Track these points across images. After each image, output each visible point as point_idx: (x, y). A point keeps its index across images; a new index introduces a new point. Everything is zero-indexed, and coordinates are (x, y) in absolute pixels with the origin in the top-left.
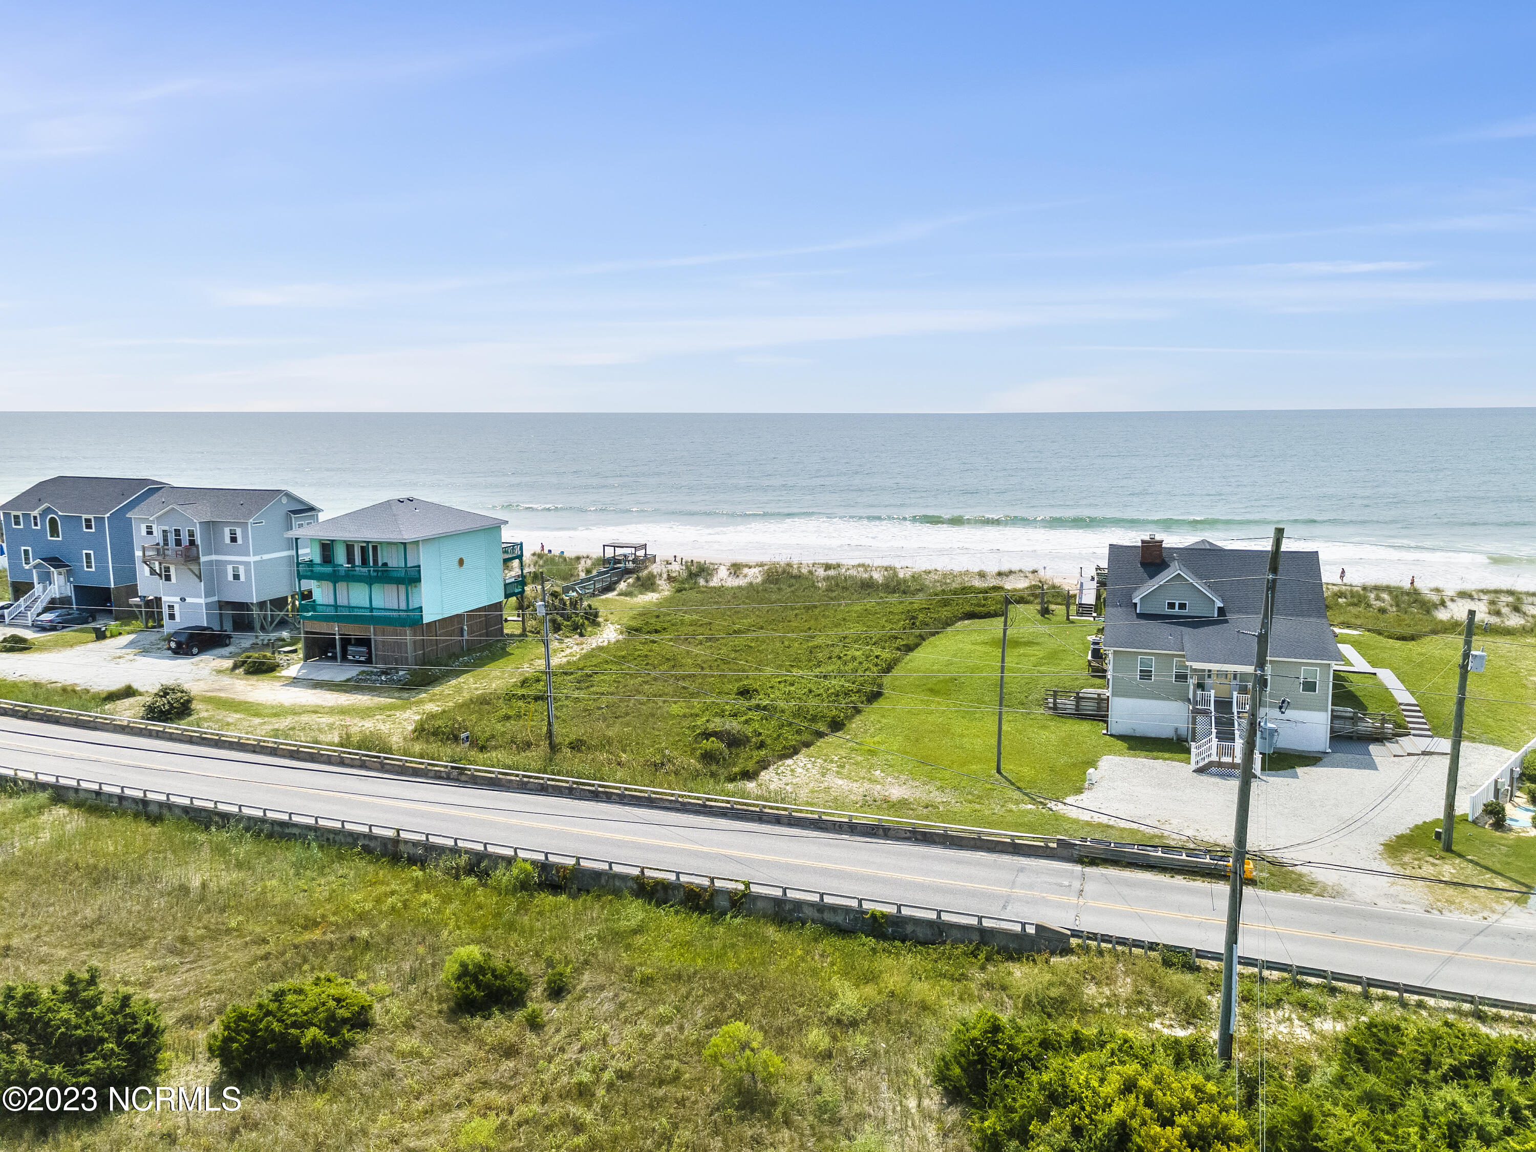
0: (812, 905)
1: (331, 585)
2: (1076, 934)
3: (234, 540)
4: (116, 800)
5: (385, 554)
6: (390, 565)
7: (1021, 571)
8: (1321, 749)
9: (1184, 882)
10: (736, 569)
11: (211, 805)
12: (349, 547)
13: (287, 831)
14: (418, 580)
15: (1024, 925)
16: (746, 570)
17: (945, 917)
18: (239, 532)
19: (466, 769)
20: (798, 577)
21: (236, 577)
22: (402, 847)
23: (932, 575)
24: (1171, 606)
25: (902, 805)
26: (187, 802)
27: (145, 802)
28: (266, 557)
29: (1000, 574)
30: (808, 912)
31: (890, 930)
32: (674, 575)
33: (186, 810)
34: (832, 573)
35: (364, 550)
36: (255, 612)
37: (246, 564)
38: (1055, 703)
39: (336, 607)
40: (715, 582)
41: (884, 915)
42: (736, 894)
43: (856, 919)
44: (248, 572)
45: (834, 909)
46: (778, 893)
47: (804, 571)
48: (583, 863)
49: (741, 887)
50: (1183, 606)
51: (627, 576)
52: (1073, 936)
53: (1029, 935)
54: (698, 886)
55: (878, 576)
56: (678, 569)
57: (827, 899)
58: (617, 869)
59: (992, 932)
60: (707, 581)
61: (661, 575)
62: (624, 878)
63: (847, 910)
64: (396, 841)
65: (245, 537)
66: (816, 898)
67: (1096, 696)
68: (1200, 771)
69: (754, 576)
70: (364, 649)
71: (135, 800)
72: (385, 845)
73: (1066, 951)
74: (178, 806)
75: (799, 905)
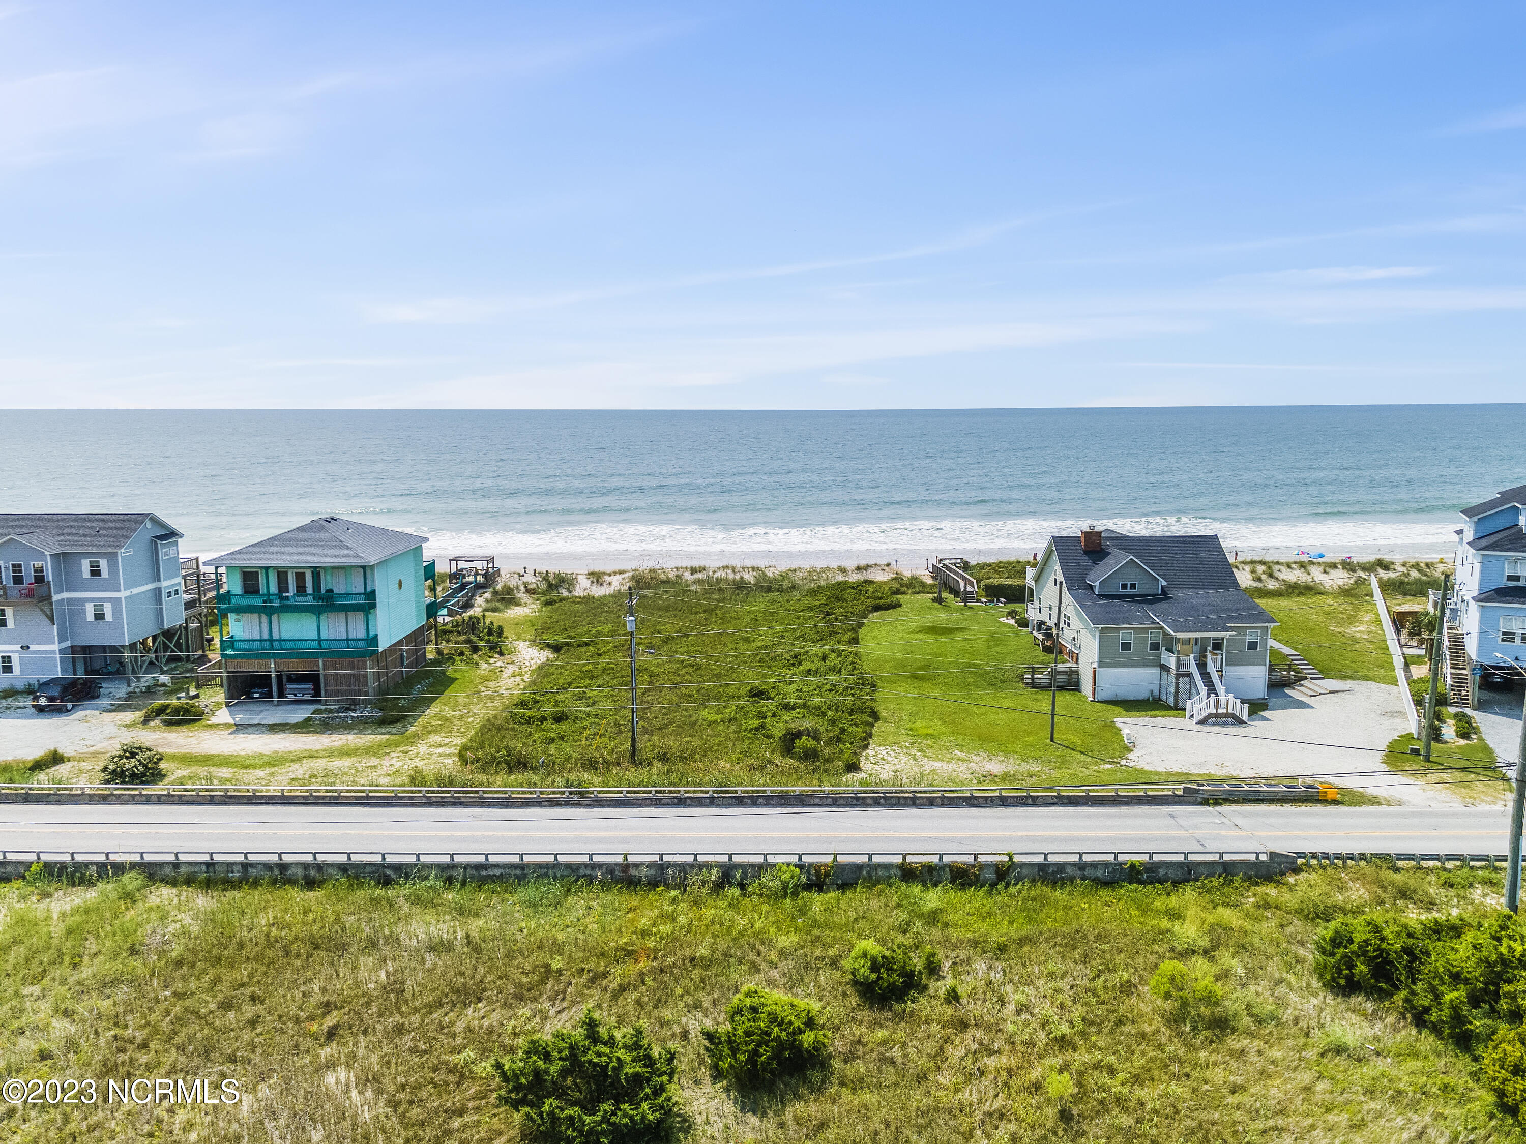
0: (1074, 865)
1: (264, 618)
2: (1302, 855)
3: (95, 573)
4: (239, 868)
5: (329, 579)
6: (336, 591)
7: (876, 565)
8: (1262, 697)
9: (1293, 808)
10: (597, 577)
11: (378, 859)
12: (282, 575)
13: (484, 873)
14: (373, 606)
15: (1257, 854)
16: (607, 578)
17: (1191, 858)
18: (104, 564)
19: (587, 792)
20: (667, 582)
21: (99, 616)
22: (632, 872)
23: (798, 573)
24: (1124, 586)
25: (1006, 777)
26: (343, 859)
27: (283, 867)
28: (136, 591)
29: (859, 569)
30: (1070, 871)
31: (1145, 876)
32: (532, 587)
33: (344, 868)
34: (699, 576)
35: (300, 577)
36: (127, 654)
37: (116, 602)
38: (1033, 679)
39: (271, 640)
40: (579, 592)
41: (1141, 864)
42: (1003, 866)
43: (1114, 870)
44: (117, 611)
45: (1094, 865)
46: (1040, 859)
47: (672, 575)
48: (840, 859)
49: (1006, 858)
50: (1133, 586)
51: (481, 591)
52: (1300, 857)
53: (1263, 862)
54: (965, 863)
55: (749, 577)
56: (534, 581)
57: (1086, 858)
58: (876, 859)
59: (1234, 864)
60: (570, 592)
61: (517, 588)
62: (887, 866)
63: (1106, 864)
64: (625, 867)
65: (113, 568)
66: (1075, 858)
67: (1067, 669)
68: (1202, 722)
69: (617, 584)
70: (310, 686)
71: (268, 866)
72: (612, 872)
73: (1297, 870)
74: (332, 865)
75: (1061, 867)
